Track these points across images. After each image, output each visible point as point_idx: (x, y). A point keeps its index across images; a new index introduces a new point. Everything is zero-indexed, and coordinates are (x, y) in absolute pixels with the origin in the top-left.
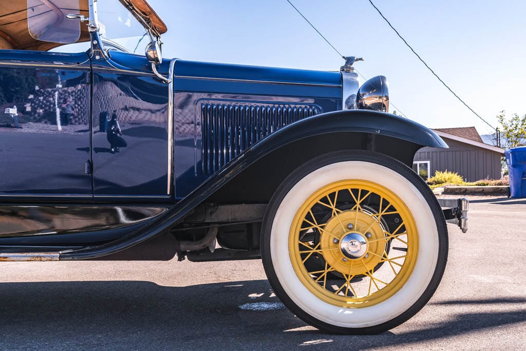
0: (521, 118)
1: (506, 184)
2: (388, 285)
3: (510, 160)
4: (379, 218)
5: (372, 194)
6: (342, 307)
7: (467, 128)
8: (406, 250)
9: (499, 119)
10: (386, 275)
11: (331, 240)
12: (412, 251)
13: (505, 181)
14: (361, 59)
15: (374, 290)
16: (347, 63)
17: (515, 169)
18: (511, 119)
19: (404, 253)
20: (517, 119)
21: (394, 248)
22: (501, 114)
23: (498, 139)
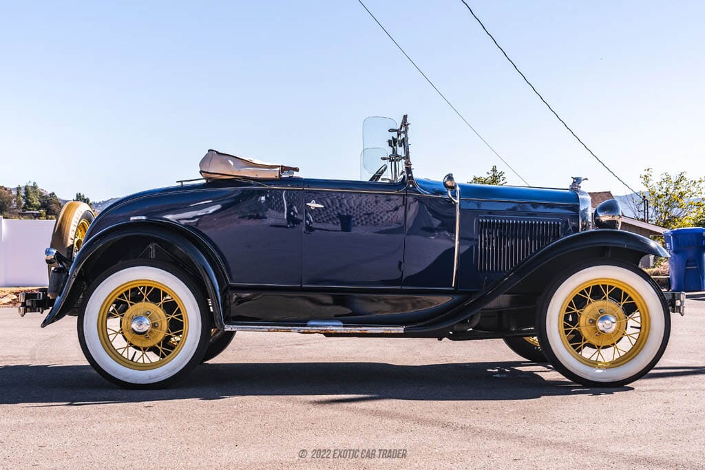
0: (674, 180)
1: (663, 274)
2: (627, 353)
3: (670, 244)
4: (621, 307)
5: (616, 288)
6: (595, 367)
7: (600, 193)
8: (640, 328)
9: (642, 180)
10: (625, 345)
11: (587, 321)
12: (644, 330)
13: (662, 270)
14: (586, 179)
15: (617, 356)
16: (574, 182)
17: (677, 256)
18: (659, 181)
19: (639, 330)
20: (668, 180)
21: (631, 327)
22: (646, 173)
23: (646, 211)
